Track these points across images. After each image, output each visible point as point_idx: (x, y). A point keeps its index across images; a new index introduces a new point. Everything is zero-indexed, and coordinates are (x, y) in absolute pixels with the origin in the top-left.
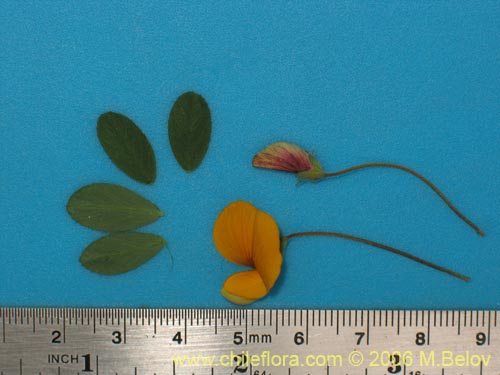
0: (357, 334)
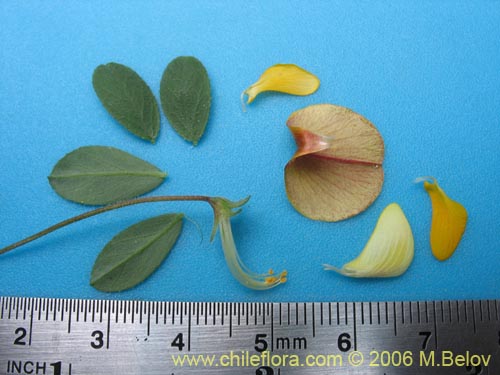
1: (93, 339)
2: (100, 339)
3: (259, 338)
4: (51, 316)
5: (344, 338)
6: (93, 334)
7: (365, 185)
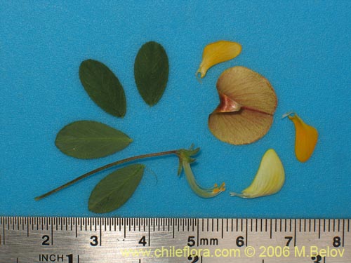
0: (286, 238)
1: (92, 241)
2: (96, 240)
3: (190, 239)
4: (64, 228)
5: (240, 239)
6: (92, 238)
7: (259, 126)
